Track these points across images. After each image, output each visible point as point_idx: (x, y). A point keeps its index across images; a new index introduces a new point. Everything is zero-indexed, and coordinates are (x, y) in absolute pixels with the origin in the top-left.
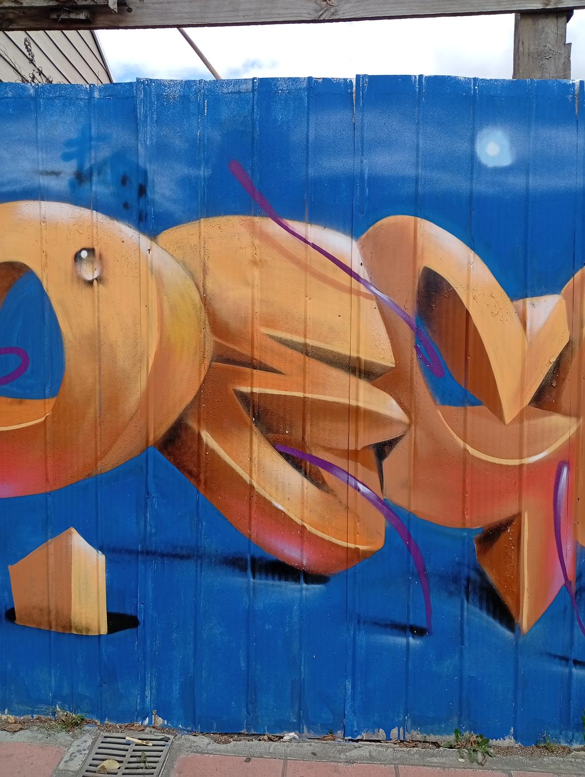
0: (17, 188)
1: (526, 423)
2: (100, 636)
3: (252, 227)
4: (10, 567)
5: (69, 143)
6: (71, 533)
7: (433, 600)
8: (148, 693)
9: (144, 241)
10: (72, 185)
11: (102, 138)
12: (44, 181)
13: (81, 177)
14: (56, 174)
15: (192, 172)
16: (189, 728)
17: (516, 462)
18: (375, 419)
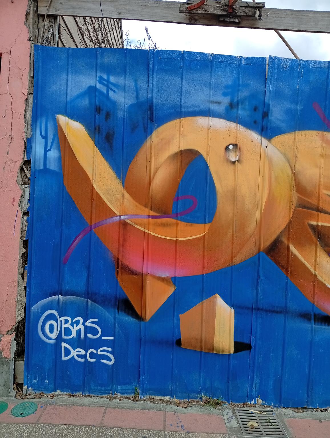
0: (197, 109)
2: (230, 355)
3: (323, 136)
4: (180, 315)
5: (227, 87)
6: (216, 297)
8: (254, 386)
9: (265, 142)
10: (227, 109)
11: (246, 86)
12: (213, 107)
13: (232, 106)
14: (219, 103)
15: (293, 107)
16: (277, 405)
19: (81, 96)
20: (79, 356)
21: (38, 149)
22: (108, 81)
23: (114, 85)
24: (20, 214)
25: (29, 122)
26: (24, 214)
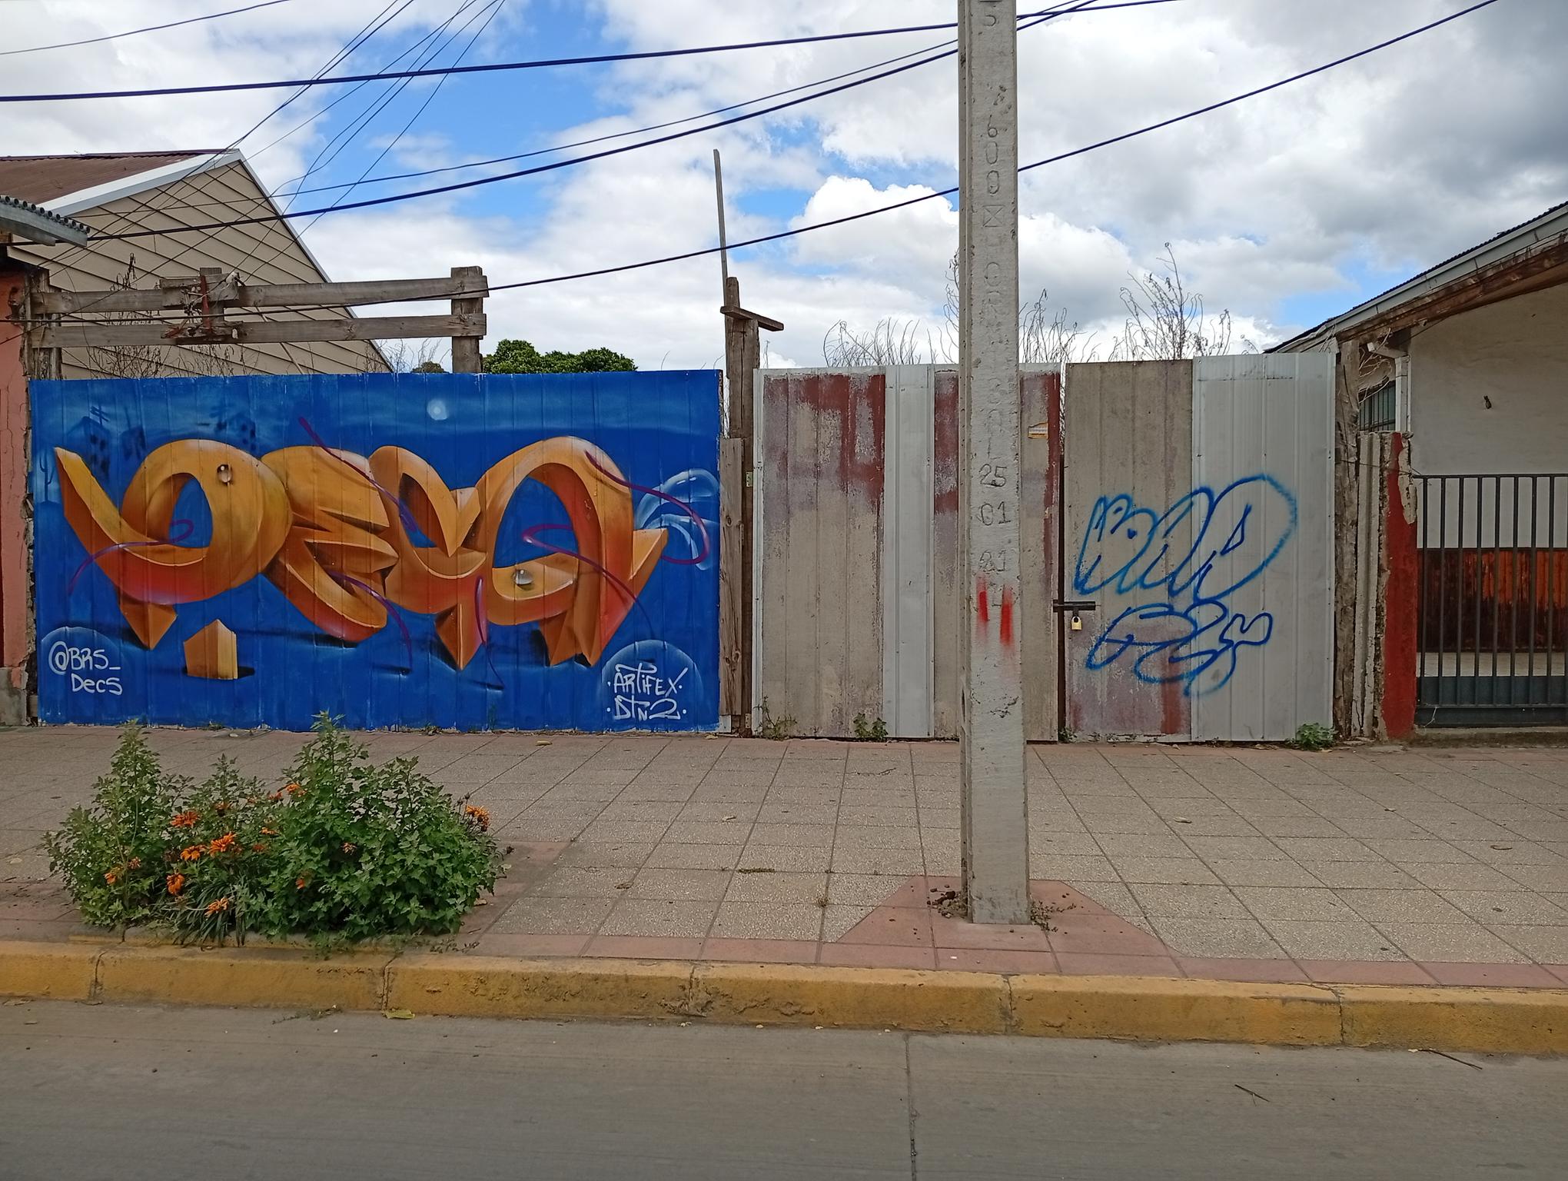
0: (186, 433)
1: (459, 556)
2: (234, 680)
3: (312, 452)
4: (184, 643)
5: (214, 408)
6: (217, 623)
7: (414, 655)
8: (260, 711)
9: (254, 460)
10: (216, 431)
11: (230, 405)
12: (201, 429)
13: (221, 426)
14: (207, 425)
15: (279, 423)
17: (455, 577)
18: (380, 556)
19: (78, 426)
20: (88, 687)
21: (39, 482)
22: (100, 411)
23: (106, 414)
24: (25, 547)
25: (29, 456)
26: (30, 547)
